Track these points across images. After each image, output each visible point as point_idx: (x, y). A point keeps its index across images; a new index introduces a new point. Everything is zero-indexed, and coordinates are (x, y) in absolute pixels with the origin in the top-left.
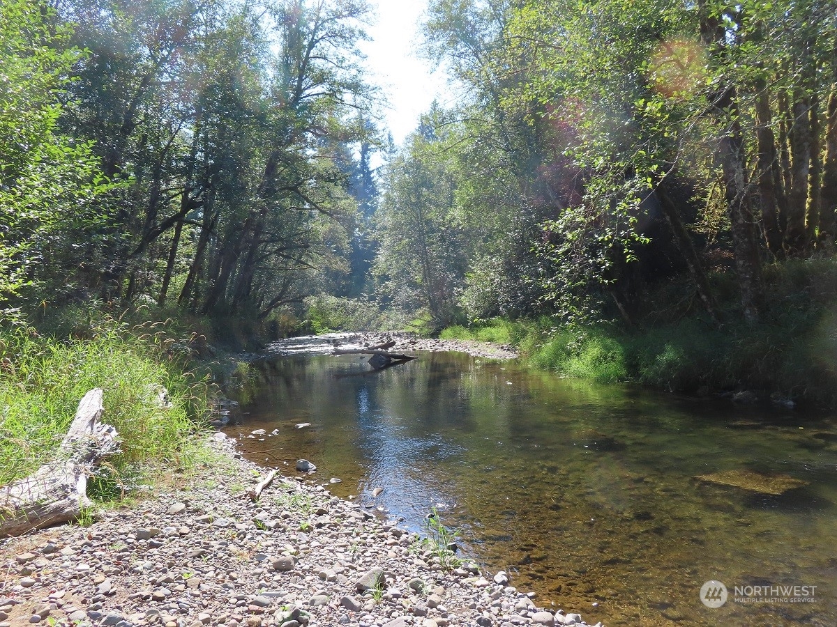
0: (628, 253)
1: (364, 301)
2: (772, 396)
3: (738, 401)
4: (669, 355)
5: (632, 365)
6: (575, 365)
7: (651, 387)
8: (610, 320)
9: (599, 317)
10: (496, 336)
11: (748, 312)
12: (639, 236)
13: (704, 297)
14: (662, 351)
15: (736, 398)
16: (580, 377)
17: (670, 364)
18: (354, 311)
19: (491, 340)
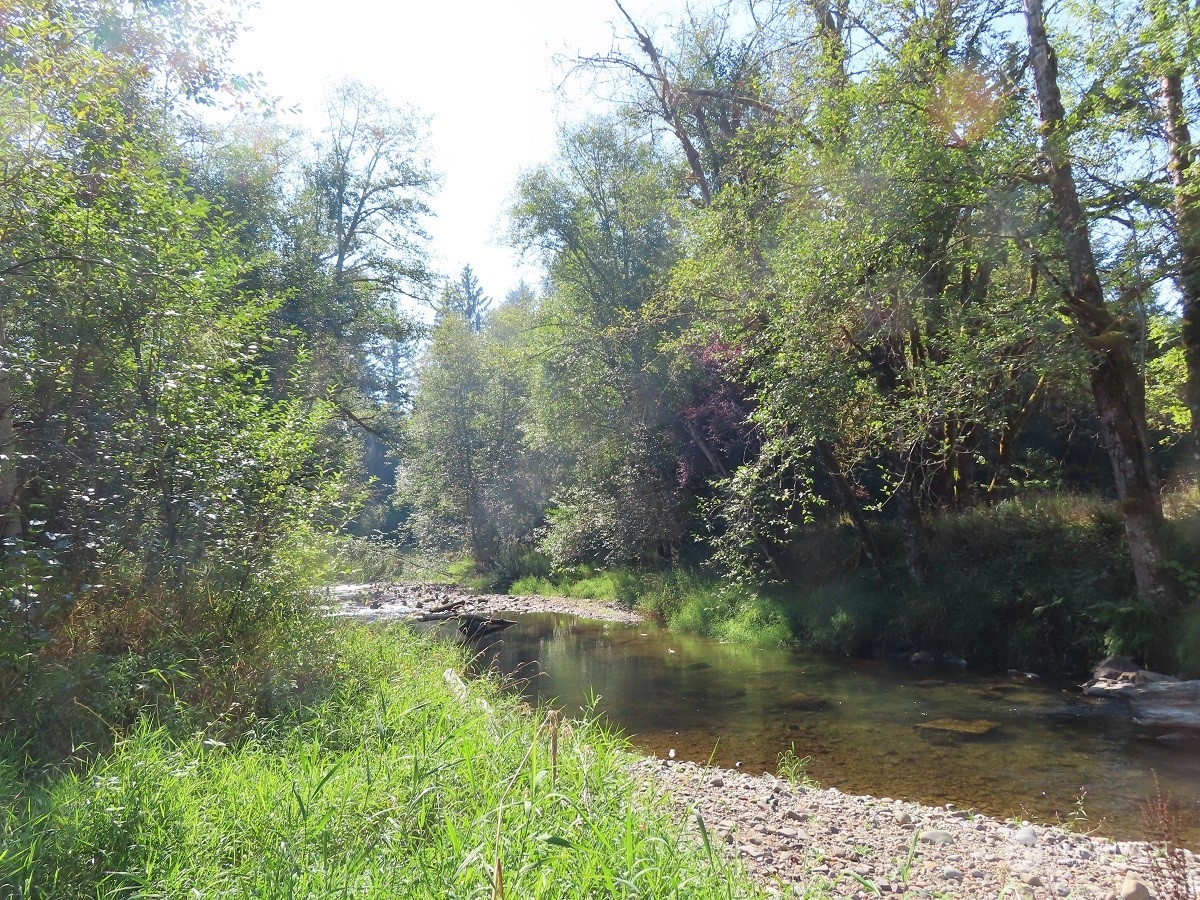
0: (806, 514)
1: (377, 540)
2: (945, 655)
3: (917, 662)
4: (842, 617)
5: (797, 627)
6: (733, 628)
7: (824, 651)
8: (781, 580)
9: (769, 577)
10: (598, 591)
11: (913, 571)
12: (817, 497)
13: (869, 555)
14: (834, 614)
15: (914, 659)
16: (741, 641)
17: (844, 627)
18: (363, 553)
19: (590, 596)
